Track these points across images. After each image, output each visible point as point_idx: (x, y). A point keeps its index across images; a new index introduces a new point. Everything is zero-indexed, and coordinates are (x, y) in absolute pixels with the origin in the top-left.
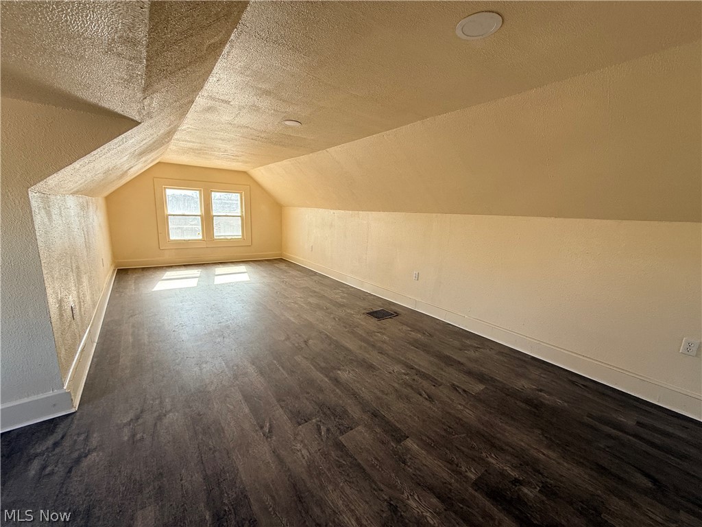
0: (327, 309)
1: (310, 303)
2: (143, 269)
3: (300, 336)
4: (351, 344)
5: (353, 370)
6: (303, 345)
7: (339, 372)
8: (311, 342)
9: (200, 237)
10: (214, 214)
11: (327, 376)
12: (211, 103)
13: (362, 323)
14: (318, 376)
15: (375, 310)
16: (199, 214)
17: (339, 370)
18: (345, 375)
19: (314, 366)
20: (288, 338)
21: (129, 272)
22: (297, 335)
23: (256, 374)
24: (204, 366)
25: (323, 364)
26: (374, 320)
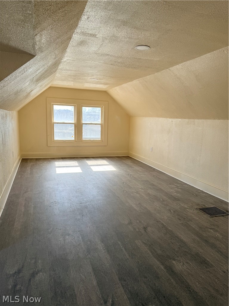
0: (163, 201)
1: (149, 194)
2: (37, 159)
3: (140, 222)
4: (185, 237)
5: (187, 263)
6: (143, 231)
7: (174, 262)
8: (149, 229)
9: (73, 139)
10: (83, 123)
11: (163, 264)
12: (82, 38)
13: (195, 217)
14: (155, 263)
15: (207, 206)
16: (73, 122)
17: (174, 260)
18: (179, 266)
19: (151, 252)
20: (130, 223)
21: (28, 161)
22: (138, 221)
23: (104, 251)
24: (67, 237)
25: (159, 252)
26: (206, 216)
